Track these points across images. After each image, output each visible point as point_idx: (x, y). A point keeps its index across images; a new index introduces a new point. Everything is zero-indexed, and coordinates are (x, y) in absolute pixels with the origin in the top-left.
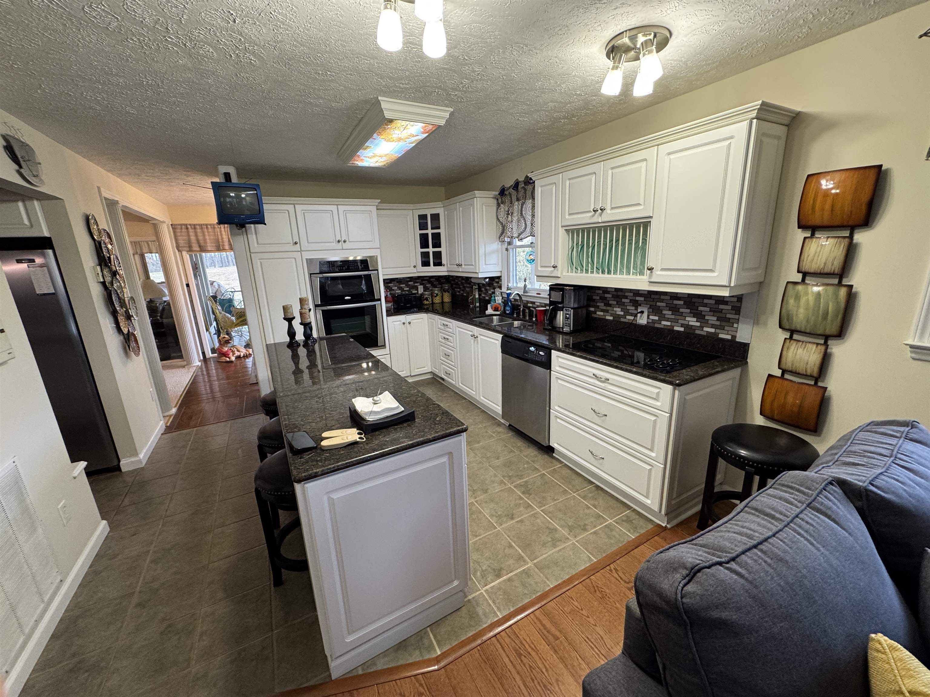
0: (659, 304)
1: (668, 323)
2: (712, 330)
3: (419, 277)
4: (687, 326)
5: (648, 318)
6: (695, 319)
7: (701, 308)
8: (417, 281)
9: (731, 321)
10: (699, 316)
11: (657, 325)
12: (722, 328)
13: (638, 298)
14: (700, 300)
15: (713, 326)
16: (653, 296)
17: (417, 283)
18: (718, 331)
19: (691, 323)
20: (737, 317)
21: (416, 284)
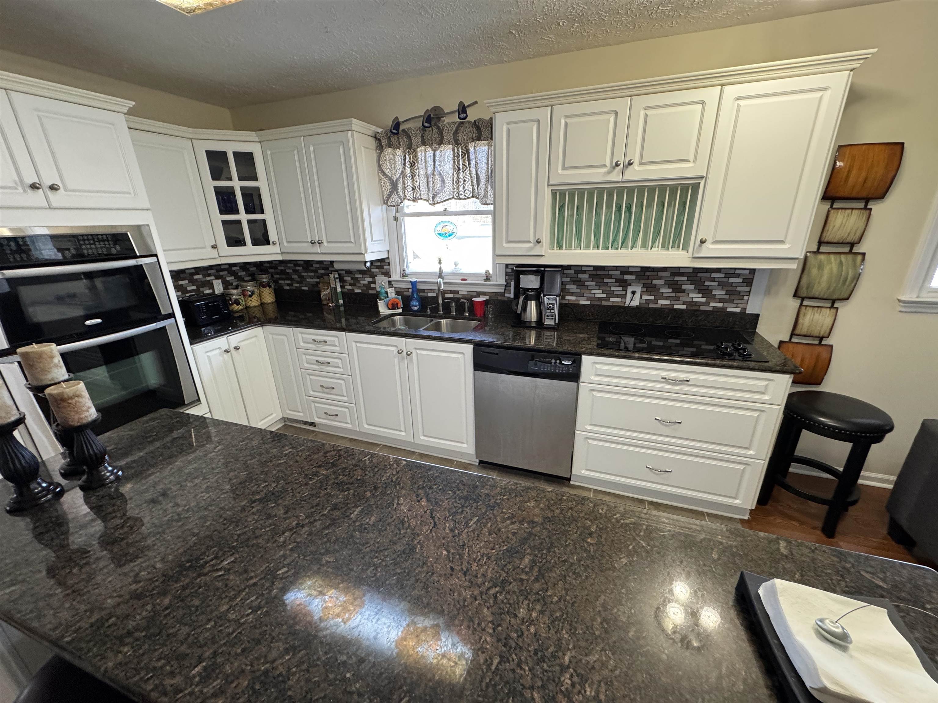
0: (655, 282)
1: (667, 302)
2: (720, 305)
3: (211, 267)
4: (691, 303)
5: (641, 298)
6: (700, 295)
7: (707, 283)
8: (209, 272)
9: (741, 294)
10: (707, 292)
11: (651, 306)
12: (731, 301)
13: (626, 277)
14: (708, 275)
15: (720, 301)
16: (648, 274)
17: (210, 275)
18: (726, 305)
19: (695, 300)
20: (748, 289)
21: (209, 278)
